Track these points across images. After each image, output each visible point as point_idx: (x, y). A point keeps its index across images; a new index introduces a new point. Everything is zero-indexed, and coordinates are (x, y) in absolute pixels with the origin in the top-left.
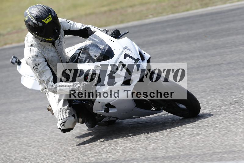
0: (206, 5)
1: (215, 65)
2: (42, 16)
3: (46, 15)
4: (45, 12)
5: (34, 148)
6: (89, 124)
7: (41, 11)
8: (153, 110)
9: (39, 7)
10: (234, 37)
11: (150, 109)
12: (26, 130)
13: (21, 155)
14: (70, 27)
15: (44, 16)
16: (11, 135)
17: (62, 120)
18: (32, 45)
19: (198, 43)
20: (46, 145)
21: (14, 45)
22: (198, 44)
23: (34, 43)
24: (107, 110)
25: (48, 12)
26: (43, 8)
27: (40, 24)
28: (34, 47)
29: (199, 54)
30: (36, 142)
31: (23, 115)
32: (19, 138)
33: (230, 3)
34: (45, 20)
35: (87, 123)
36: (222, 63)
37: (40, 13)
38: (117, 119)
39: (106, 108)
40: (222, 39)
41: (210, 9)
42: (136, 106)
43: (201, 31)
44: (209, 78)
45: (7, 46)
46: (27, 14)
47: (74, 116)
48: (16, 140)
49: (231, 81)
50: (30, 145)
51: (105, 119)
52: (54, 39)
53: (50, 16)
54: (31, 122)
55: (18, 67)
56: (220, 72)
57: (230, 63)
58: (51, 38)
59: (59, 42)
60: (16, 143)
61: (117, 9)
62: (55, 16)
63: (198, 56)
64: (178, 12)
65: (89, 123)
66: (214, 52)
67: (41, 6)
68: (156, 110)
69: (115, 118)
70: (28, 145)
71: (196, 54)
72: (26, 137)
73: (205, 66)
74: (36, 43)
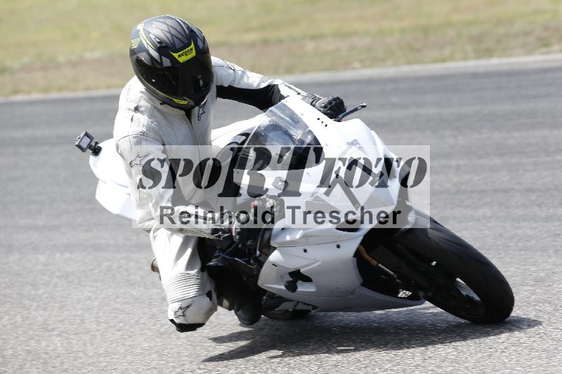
0: (488, 53)
1: (496, 191)
2: (174, 45)
3: (182, 42)
4: (182, 35)
5: (59, 335)
6: (243, 316)
7: (173, 32)
8: (401, 298)
9: (169, 22)
10: (546, 132)
11: (395, 294)
12: (45, 293)
13: (29, 348)
14: (234, 81)
15: (178, 44)
16: (8, 299)
17: (180, 303)
18: (136, 109)
19: (460, 138)
20: (88, 331)
21: (36, 96)
22: (461, 140)
23: (144, 104)
24: (292, 287)
25: (190, 36)
26: (178, 25)
27: (167, 62)
28: (142, 113)
29: (461, 162)
30: (66, 322)
31: (42, 258)
32: (28, 309)
33: (543, 54)
34: (180, 53)
35: (240, 312)
36: (513, 189)
37: (169, 36)
38: (315, 308)
39: (291, 279)
40: (517, 134)
41: (495, 63)
42: (363, 285)
43: (469, 110)
44: (478, 220)
45: (19, 98)
46: (137, 34)
47: (209, 295)
48: (20, 313)
49: (528, 232)
50: (50, 328)
51: (284, 306)
52: (192, 103)
53: (192, 46)
54: (58, 277)
55: (92, 158)
56: (507, 208)
57: (530, 190)
58: (187, 99)
59: (201, 112)
60: (19, 319)
61: (280, 41)
62: (203, 48)
63: (458, 168)
64: (422, 62)
65: (244, 312)
66: (497, 161)
67: (175, 19)
68: (409, 298)
69: (309, 305)
70: (46, 328)
71: (454, 162)
72: (45, 309)
73: (472, 192)
74: (149, 105)
